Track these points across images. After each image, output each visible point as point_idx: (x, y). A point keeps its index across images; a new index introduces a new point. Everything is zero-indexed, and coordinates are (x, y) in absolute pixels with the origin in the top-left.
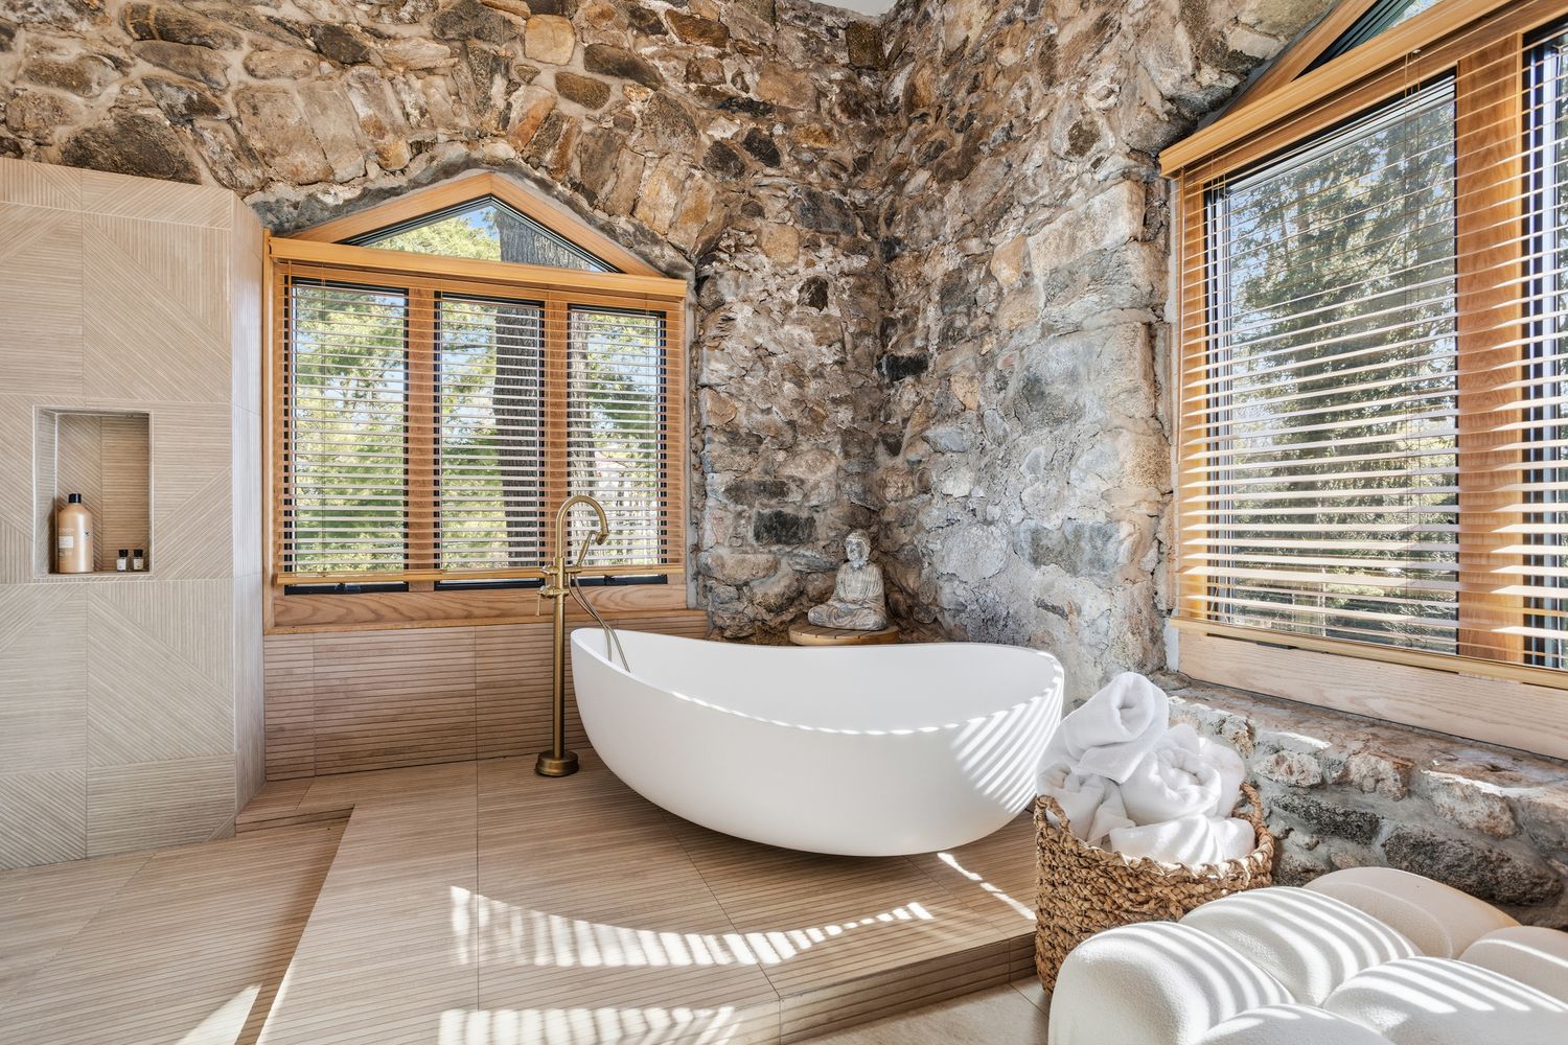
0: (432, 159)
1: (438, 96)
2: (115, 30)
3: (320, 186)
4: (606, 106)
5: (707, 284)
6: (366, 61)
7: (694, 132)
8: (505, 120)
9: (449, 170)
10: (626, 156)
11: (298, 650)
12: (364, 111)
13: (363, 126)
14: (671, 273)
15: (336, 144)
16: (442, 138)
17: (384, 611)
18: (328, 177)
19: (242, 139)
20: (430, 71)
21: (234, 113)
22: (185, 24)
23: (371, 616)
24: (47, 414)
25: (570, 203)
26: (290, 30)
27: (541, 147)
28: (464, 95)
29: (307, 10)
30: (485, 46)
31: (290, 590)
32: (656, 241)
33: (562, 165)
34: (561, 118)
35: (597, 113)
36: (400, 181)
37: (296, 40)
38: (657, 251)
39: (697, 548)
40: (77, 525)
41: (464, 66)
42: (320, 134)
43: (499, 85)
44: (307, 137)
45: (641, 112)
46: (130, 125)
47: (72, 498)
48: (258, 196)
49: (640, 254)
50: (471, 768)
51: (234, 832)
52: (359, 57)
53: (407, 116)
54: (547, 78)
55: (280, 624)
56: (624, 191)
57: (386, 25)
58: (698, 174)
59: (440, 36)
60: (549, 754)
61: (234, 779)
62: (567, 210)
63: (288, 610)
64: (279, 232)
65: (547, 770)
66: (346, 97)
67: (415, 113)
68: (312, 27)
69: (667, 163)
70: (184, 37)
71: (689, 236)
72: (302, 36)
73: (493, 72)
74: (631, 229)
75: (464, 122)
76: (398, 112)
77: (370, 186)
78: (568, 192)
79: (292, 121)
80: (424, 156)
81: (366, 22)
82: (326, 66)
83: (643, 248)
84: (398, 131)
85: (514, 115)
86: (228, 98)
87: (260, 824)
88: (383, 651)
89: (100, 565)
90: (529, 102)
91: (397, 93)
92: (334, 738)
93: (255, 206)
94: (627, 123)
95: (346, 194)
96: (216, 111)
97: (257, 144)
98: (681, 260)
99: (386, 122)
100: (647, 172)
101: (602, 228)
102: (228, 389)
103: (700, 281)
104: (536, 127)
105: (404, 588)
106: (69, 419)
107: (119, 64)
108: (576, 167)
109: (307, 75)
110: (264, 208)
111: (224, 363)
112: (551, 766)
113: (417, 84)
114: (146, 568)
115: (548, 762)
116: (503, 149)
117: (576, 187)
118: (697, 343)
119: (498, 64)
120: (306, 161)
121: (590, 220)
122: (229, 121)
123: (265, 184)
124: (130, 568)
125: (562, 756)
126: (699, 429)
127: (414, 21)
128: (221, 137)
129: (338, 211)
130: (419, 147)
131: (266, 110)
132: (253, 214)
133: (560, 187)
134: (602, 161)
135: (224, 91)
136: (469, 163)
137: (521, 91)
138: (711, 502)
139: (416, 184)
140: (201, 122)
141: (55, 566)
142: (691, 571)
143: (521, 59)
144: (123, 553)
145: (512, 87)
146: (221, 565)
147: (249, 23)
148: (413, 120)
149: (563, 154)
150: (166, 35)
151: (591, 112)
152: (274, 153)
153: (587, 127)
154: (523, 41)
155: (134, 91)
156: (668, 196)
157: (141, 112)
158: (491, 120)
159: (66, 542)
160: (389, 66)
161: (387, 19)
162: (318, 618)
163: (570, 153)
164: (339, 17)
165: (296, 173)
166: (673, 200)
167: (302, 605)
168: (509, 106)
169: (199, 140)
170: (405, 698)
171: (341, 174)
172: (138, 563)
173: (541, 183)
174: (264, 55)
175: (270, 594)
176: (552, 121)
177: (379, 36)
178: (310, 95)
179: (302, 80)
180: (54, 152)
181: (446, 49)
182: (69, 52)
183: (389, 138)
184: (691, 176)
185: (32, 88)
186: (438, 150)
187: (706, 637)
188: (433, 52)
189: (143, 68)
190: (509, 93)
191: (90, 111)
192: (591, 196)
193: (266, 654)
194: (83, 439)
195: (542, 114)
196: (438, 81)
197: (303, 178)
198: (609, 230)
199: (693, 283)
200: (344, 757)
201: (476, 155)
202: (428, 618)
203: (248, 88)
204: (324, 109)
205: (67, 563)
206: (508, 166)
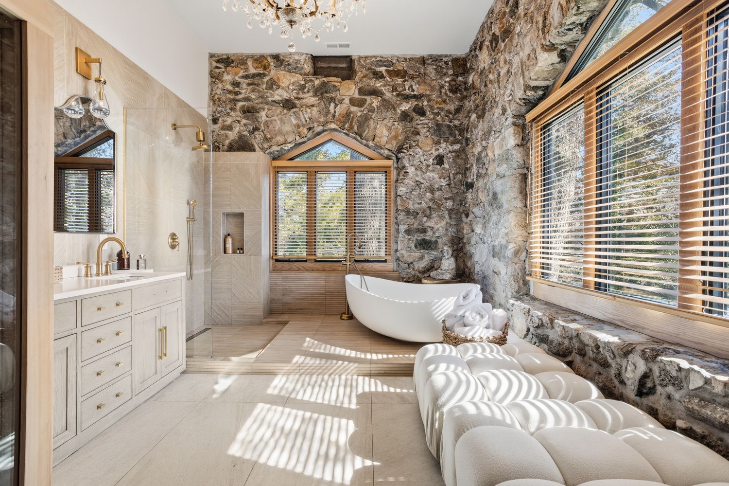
0: (313, 132)
1: (315, 113)
2: (238, 113)
3: (283, 145)
4: (365, 106)
5: (400, 161)
6: (296, 107)
7: (395, 109)
8: (334, 116)
9: (319, 134)
10: (371, 122)
11: (278, 277)
12: (294, 122)
13: (295, 126)
14: (388, 158)
15: (288, 133)
16: (316, 126)
17: (301, 268)
18: (285, 143)
19: (265, 135)
20: (313, 106)
21: (263, 129)
22: (253, 107)
23: (297, 269)
24: (224, 214)
25: (355, 138)
26: (276, 103)
27: (344, 123)
28: (322, 111)
29: (281, 96)
30: (328, 95)
31: (277, 260)
32: (382, 148)
33: (351, 127)
34: (350, 113)
35: (362, 109)
36: (305, 139)
37: (278, 105)
38: (382, 151)
39: (397, 251)
40: (229, 240)
41: (322, 103)
42: (283, 131)
43: (332, 105)
44: (280, 132)
45: (377, 106)
46: (241, 137)
47: (229, 235)
48: (269, 151)
49: (377, 152)
50: (323, 316)
51: (261, 324)
52: (294, 106)
53: (306, 121)
54: (347, 101)
55: (274, 270)
56: (371, 134)
57: (301, 95)
58: (396, 123)
59: (315, 95)
60: (344, 313)
61: (262, 310)
62: (354, 140)
63: (276, 266)
64: (274, 159)
65: (343, 318)
66: (290, 119)
67: (308, 120)
68: (282, 100)
69: (385, 122)
70: (252, 111)
71: (393, 145)
72: (279, 104)
73: (330, 102)
74: (374, 145)
75: (322, 120)
76: (304, 120)
77: (297, 142)
78: (354, 135)
79: (277, 128)
80: (311, 131)
81: (295, 95)
82: (285, 111)
83: (378, 151)
84: (303, 126)
85: (336, 114)
86: (262, 125)
87: (268, 323)
88: (300, 279)
89: (234, 252)
90: (341, 110)
91: (303, 115)
92: (287, 303)
93: (268, 153)
94: (372, 110)
95: (290, 146)
96: (259, 129)
97: (268, 136)
98: (390, 153)
99: (300, 124)
100: (378, 126)
101: (365, 145)
102: (261, 205)
103: (398, 159)
104: (343, 117)
105: (306, 261)
106: (228, 215)
107: (239, 122)
108: (356, 128)
109: (281, 114)
110: (270, 153)
111: (260, 198)
112: (345, 317)
113: (309, 111)
114: (243, 253)
115: (343, 315)
116: (333, 126)
117: (356, 134)
118: (397, 181)
119: (332, 100)
120: (280, 139)
121: (361, 143)
122: (262, 131)
123: (270, 147)
124: (240, 253)
125: (348, 314)
126: (397, 210)
127: (308, 92)
128: (260, 136)
129: (289, 150)
130: (309, 129)
131: (271, 127)
132: (268, 155)
133: (351, 134)
134: (364, 124)
135: (261, 123)
136: (324, 131)
137: (339, 106)
138: (400, 235)
139: (309, 139)
140: (256, 133)
141: (225, 252)
142: (394, 259)
143: (339, 96)
144: (238, 249)
145: (336, 105)
146: (259, 253)
147: (267, 103)
148: (308, 122)
149: (351, 124)
150: (249, 112)
151: (360, 109)
152: (272, 138)
153: (359, 114)
154: (339, 90)
155: (242, 128)
156: (385, 132)
157: (243, 133)
158: (330, 117)
159: (227, 246)
160: (302, 107)
161: (301, 93)
162: (283, 269)
163: (354, 123)
164: (289, 96)
165: (277, 143)
166: (387, 134)
167: (279, 265)
168: (335, 112)
169: (255, 138)
170: (306, 294)
171: (289, 140)
172: (241, 251)
173: (345, 133)
174: (270, 111)
175: (271, 261)
176: (348, 114)
177: (299, 99)
178: (281, 120)
179: (279, 116)
180: (225, 147)
181: (317, 98)
182: (229, 121)
183: (301, 128)
184: (394, 124)
185: (223, 132)
186: (315, 129)
187: (398, 280)
188: (313, 100)
189: (244, 121)
190: (335, 108)
191: (232, 135)
192: (361, 136)
193: (270, 278)
194: (231, 220)
195: (345, 113)
196: (315, 109)
197: (279, 144)
198: (367, 146)
199: (395, 160)
200: (290, 309)
201: (325, 128)
202: (312, 270)
203: (267, 121)
204: (284, 123)
205: (227, 251)
206: (335, 130)
